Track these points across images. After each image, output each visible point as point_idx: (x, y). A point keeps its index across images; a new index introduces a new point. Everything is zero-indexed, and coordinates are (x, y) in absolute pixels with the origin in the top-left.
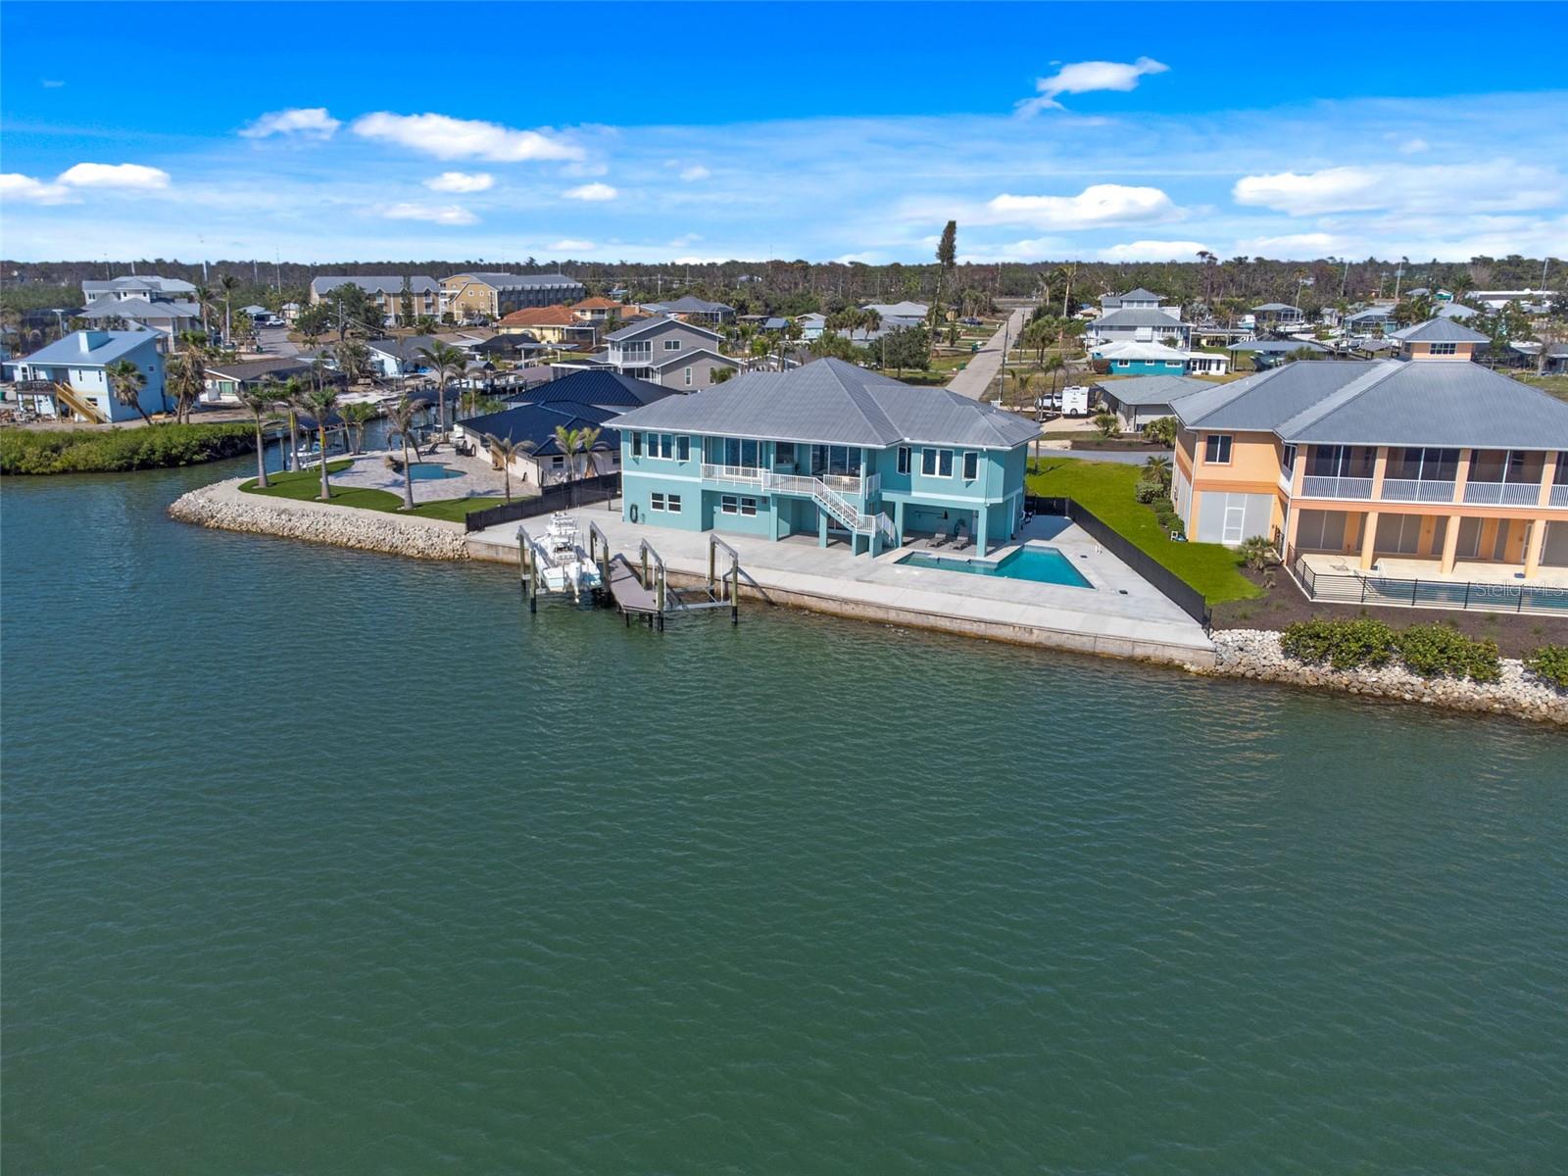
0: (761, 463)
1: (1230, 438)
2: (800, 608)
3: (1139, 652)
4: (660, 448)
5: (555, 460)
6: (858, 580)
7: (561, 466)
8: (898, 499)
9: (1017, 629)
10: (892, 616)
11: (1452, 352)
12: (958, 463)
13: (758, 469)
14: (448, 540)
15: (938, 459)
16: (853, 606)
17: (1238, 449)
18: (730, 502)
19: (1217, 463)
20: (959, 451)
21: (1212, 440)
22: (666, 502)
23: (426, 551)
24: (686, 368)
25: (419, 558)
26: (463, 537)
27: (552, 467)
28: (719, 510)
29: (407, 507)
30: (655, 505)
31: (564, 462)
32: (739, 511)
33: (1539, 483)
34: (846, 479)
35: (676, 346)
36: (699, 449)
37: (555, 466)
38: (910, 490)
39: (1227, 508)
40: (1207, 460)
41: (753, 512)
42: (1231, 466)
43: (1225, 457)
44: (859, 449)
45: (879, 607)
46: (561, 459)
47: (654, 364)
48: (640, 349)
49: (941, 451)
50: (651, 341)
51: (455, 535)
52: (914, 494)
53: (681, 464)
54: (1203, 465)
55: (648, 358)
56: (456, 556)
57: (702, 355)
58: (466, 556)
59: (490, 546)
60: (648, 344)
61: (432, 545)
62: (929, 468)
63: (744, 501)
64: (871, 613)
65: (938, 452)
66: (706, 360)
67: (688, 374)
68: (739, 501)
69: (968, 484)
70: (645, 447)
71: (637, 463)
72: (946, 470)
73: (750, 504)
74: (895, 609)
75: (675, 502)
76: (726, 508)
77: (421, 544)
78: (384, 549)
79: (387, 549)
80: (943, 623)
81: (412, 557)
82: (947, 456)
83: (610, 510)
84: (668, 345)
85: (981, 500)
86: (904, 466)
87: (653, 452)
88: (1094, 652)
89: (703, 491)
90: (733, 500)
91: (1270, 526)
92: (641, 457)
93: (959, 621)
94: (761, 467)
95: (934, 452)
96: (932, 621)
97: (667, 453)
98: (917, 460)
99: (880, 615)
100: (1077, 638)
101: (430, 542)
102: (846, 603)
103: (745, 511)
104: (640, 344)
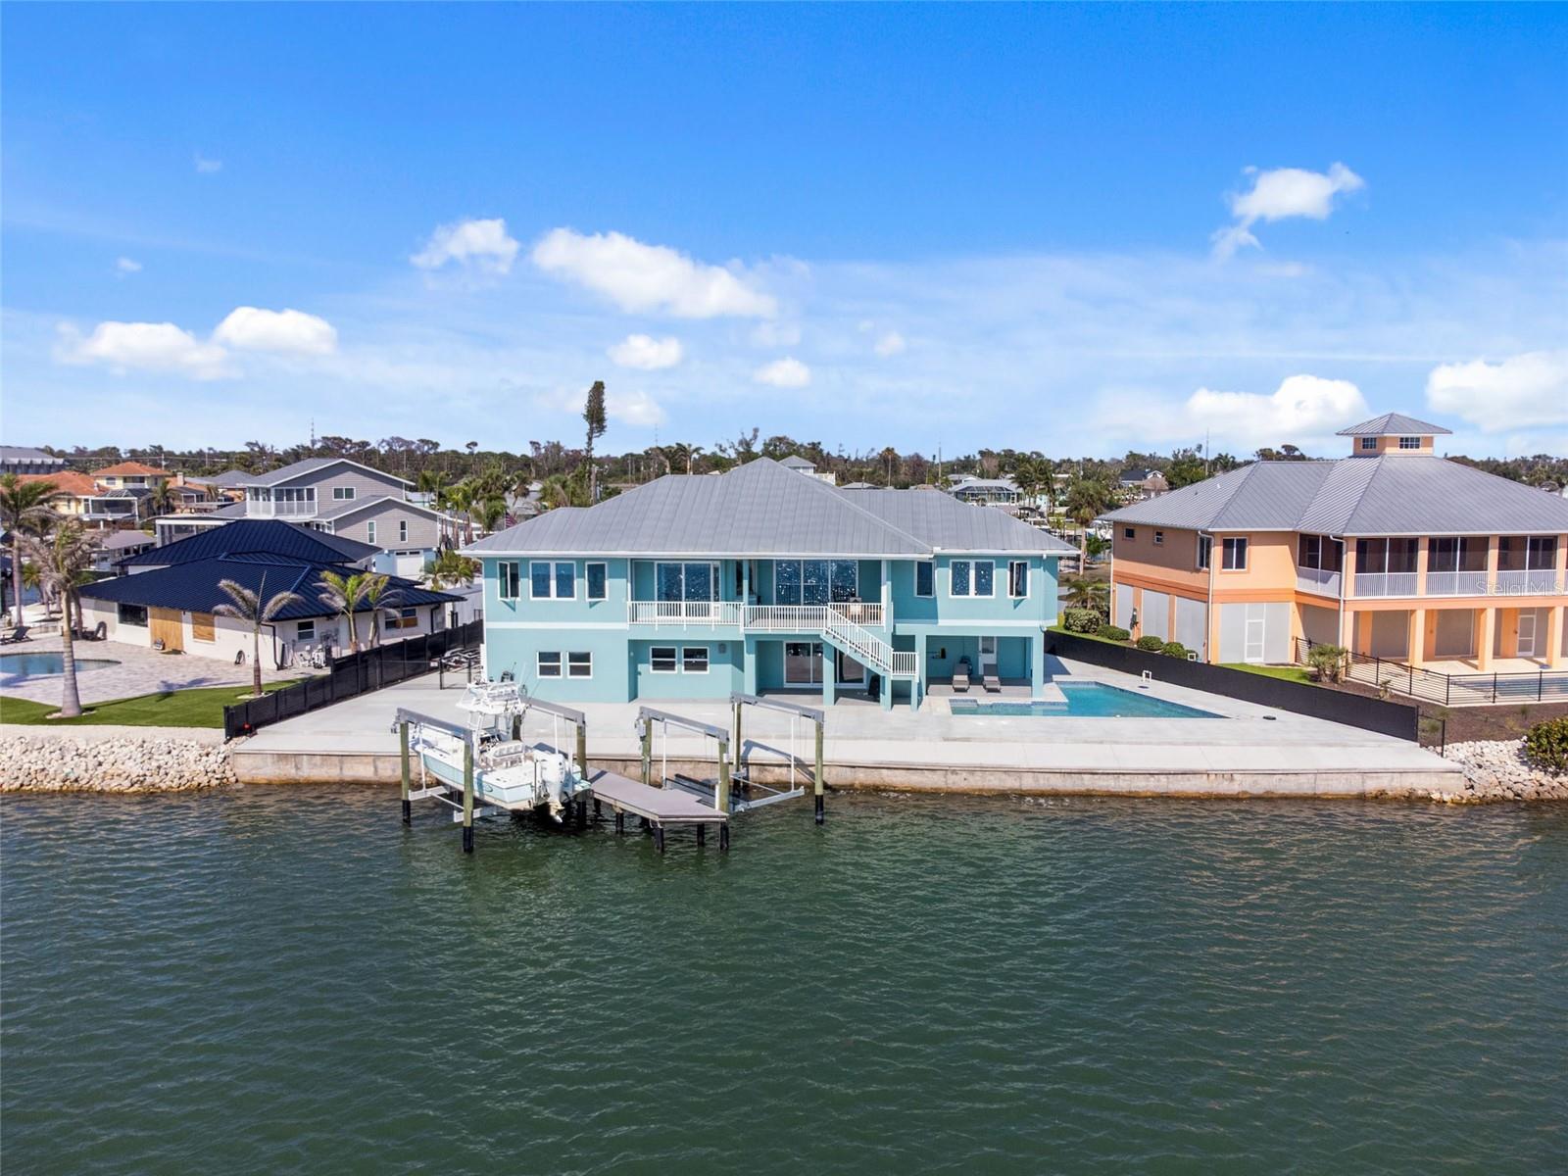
0: (716, 593)
1: (1244, 540)
2: (876, 790)
3: (1372, 786)
4: (553, 584)
5: (301, 626)
6: (946, 739)
7: (311, 635)
8: (920, 630)
9: (1212, 777)
10: (1028, 783)
11: (1417, 447)
12: (1001, 577)
13: (712, 604)
14: (192, 755)
15: (972, 573)
16: (965, 774)
17: (1253, 552)
18: (663, 657)
19: (1234, 569)
20: (1002, 560)
21: (1227, 544)
22: (565, 664)
23: (149, 780)
24: (368, 521)
25: (135, 793)
26: (223, 748)
27: (296, 638)
28: (646, 669)
29: (71, 712)
30: (544, 671)
31: (315, 630)
32: (680, 668)
33: (1486, 570)
34: (856, 608)
35: (349, 493)
36: (625, 580)
37: (301, 636)
38: (937, 618)
39: (1247, 621)
40: (1224, 568)
41: (702, 666)
42: (1248, 572)
43: (1241, 564)
44: (878, 563)
45: (1008, 771)
46: (310, 625)
47: (319, 516)
48: (300, 498)
49: (977, 563)
50: (315, 487)
51: (202, 747)
52: (942, 622)
53: (592, 605)
54: (1221, 573)
55: (311, 510)
56: (214, 782)
57: (389, 505)
58: (233, 779)
59: (282, 757)
60: (310, 492)
61: (159, 767)
62: (960, 587)
63: (689, 654)
64: (995, 782)
65: (972, 563)
66: (396, 512)
67: (371, 529)
68: (680, 654)
69: (1016, 604)
70: (526, 584)
71: (514, 609)
72: (984, 588)
73: (696, 657)
74: (1031, 771)
75: (581, 662)
76: (657, 666)
77: (136, 771)
78: (49, 786)
79: (57, 785)
80: (1105, 784)
81: (121, 794)
82: (985, 570)
83: (442, 688)
84: (338, 493)
85: (1036, 624)
86: (926, 586)
87: (541, 590)
88: (1315, 794)
89: (629, 641)
90: (671, 653)
91: (1290, 638)
92: (518, 599)
93: (1127, 777)
94: (717, 600)
95: (967, 565)
96: (1087, 783)
97: (566, 589)
98: (943, 578)
99: (1010, 783)
100: (1292, 778)
101: (155, 764)
102: (954, 772)
103: (689, 666)
104: (299, 492)
